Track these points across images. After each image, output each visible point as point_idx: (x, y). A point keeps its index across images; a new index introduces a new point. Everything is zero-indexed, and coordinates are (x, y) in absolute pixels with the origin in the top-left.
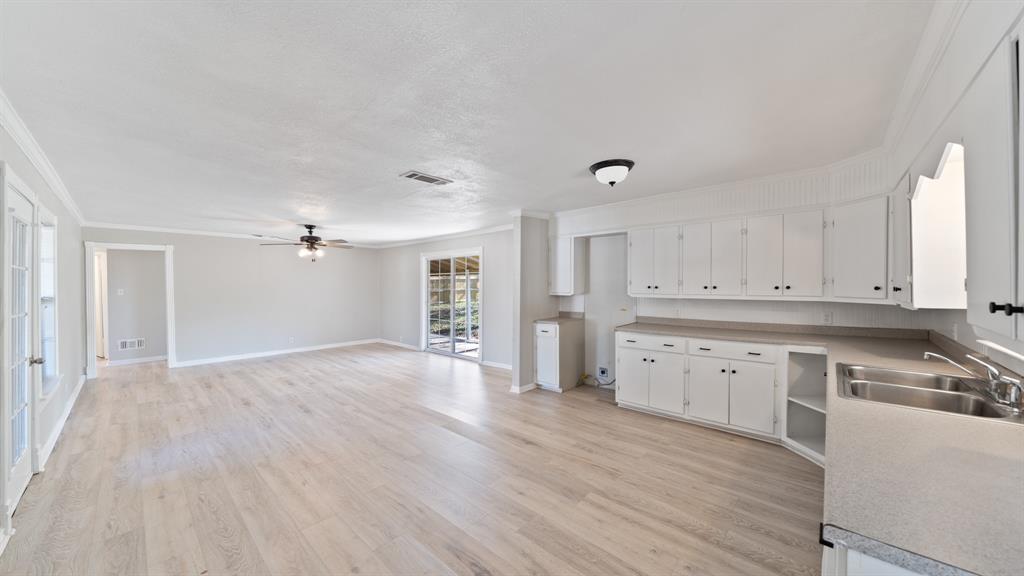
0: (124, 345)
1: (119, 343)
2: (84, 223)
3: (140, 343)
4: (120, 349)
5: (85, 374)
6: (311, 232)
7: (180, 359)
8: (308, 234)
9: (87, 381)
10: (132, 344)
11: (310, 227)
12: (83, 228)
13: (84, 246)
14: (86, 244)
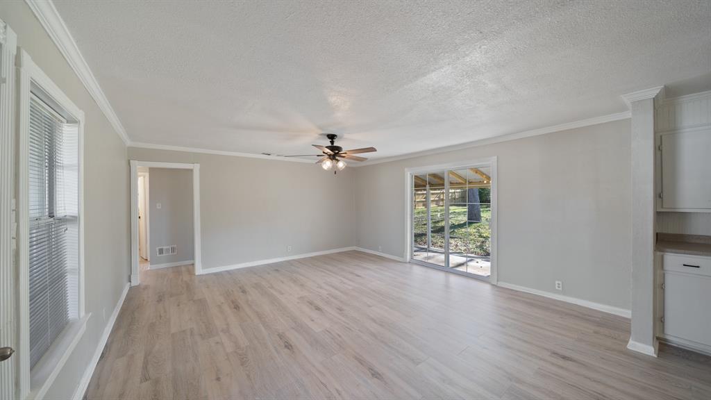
0: (161, 251)
1: (157, 249)
2: (129, 143)
3: (173, 250)
4: (158, 255)
5: (130, 282)
6: (332, 142)
7: (204, 267)
8: (330, 145)
9: (131, 288)
10: (167, 250)
11: (332, 137)
12: (129, 148)
13: (129, 163)
14: (131, 161)
